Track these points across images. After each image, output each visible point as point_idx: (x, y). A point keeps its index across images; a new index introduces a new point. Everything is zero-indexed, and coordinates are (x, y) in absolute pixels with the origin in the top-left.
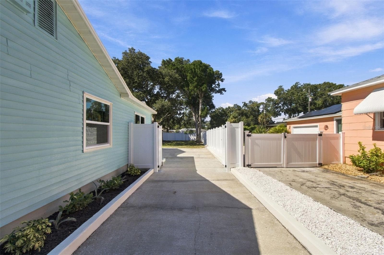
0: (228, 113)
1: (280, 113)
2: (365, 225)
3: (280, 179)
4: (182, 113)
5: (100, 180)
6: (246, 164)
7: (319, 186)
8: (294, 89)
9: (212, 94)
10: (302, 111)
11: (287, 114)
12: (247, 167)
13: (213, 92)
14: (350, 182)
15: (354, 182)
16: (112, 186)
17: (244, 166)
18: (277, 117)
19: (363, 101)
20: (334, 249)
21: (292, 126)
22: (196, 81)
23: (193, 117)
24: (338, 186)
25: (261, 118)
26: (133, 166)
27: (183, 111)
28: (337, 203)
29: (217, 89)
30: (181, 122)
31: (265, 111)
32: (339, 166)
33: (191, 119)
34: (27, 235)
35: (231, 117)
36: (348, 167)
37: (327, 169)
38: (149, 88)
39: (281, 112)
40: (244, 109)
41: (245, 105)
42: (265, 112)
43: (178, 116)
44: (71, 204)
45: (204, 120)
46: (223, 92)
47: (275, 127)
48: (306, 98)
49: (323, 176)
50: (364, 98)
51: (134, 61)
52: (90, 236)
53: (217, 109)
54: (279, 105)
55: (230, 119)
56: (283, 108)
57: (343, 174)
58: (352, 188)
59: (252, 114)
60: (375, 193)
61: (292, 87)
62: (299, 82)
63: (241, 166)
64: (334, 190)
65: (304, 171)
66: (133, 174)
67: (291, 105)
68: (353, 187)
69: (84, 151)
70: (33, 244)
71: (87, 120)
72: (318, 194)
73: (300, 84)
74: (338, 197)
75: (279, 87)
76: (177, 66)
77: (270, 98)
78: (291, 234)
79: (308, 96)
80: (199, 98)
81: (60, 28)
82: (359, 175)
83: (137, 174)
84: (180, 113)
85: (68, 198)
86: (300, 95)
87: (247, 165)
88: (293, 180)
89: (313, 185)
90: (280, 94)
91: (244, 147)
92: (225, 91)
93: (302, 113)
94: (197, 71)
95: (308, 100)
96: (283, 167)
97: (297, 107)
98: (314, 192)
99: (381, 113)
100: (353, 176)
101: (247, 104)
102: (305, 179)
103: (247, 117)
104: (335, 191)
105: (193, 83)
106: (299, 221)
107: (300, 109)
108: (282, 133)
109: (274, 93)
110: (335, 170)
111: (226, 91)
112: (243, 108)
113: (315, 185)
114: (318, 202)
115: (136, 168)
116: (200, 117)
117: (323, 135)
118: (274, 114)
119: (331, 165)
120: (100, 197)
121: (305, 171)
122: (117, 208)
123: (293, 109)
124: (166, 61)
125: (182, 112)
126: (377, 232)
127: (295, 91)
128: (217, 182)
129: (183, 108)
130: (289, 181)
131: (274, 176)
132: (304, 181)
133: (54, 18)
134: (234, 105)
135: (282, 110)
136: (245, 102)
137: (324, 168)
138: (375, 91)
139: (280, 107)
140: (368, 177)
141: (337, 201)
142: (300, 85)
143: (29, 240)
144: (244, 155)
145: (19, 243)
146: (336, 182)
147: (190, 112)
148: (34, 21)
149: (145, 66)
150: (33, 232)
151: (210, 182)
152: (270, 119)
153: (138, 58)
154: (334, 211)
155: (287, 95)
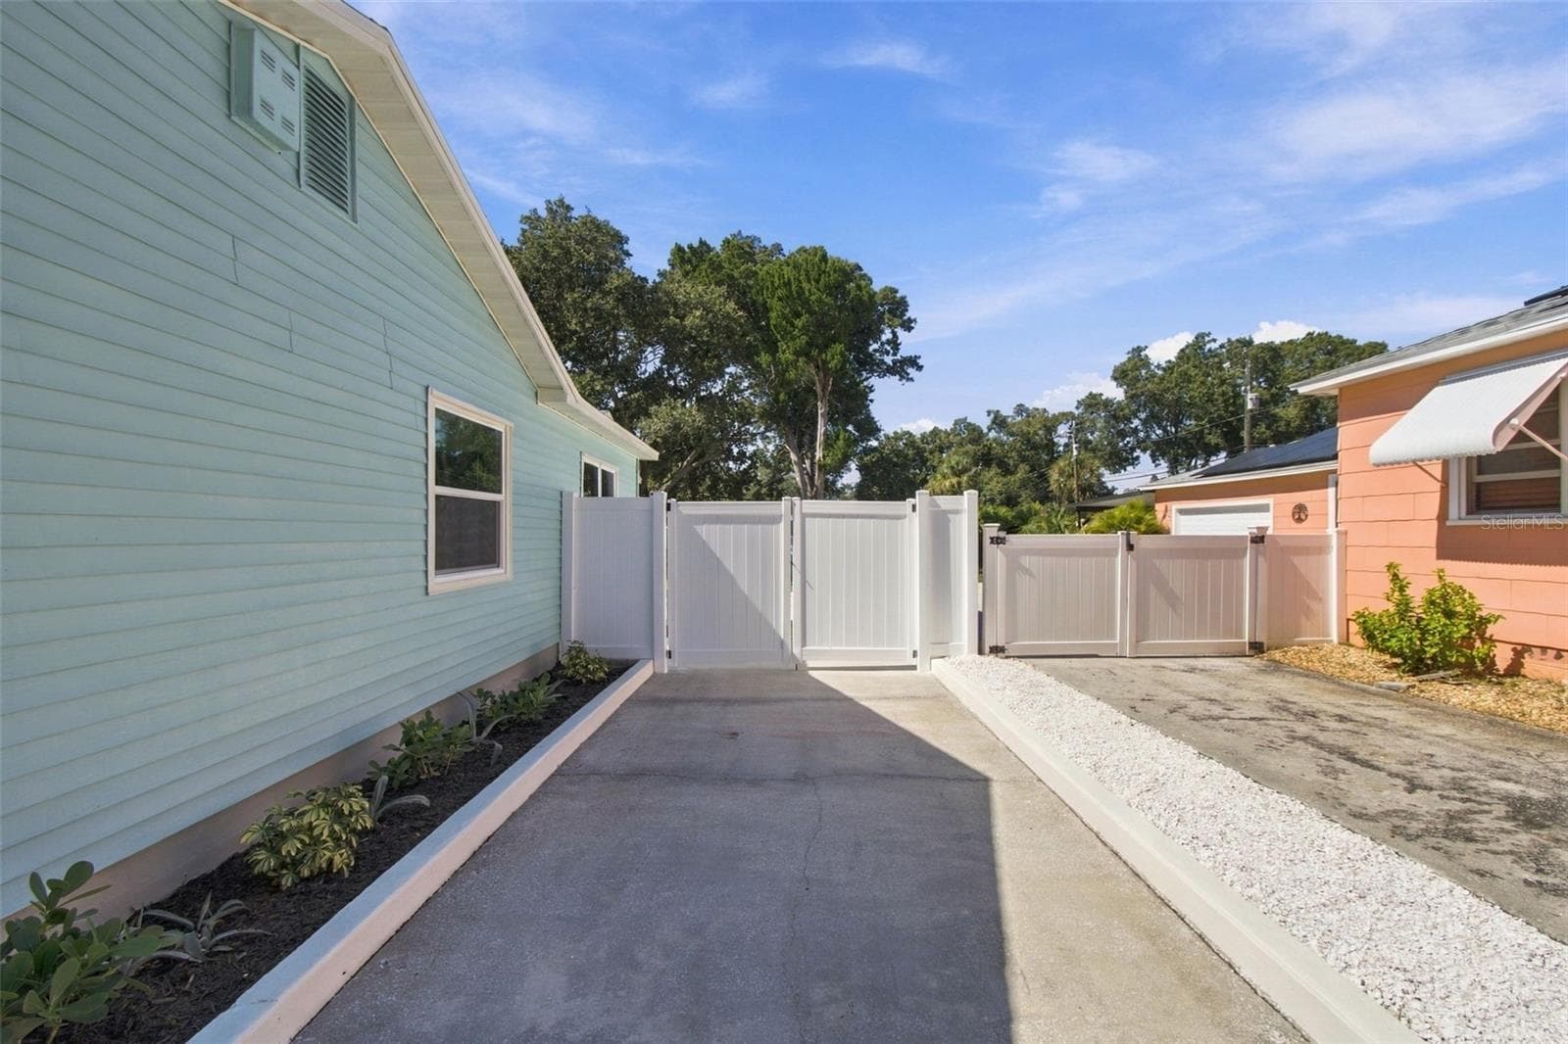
0: (931, 453)
1: (1135, 454)
2: (1334, 817)
3: (1103, 693)
4: (748, 454)
5: (480, 691)
6: (988, 643)
7: (1231, 714)
8: (1188, 359)
9: (867, 379)
10: (1224, 449)
11: (1163, 459)
12: (992, 656)
13: (872, 371)
14: (1343, 703)
15: (1356, 702)
16: (520, 711)
17: (981, 652)
18: (1123, 471)
19: (1406, 416)
20: (1217, 870)
21: (1175, 506)
22: (805, 329)
23: (791, 470)
24: (1296, 715)
25: (1062, 473)
26: (581, 650)
27: (755, 448)
28: (1273, 762)
29: (888, 360)
30: (744, 491)
31: (1075, 446)
32: (1322, 653)
33: (785, 477)
34: (311, 827)
35: (944, 468)
36: (1353, 656)
37: (1279, 662)
38: (620, 357)
39: (1138, 453)
40: (995, 440)
41: (999, 422)
42: (1075, 453)
43: (731, 464)
44: (405, 757)
45: (834, 482)
46: (911, 371)
47: (1112, 510)
48: (1237, 395)
49: (1257, 685)
50: (1410, 407)
51: (567, 252)
52: (480, 847)
53: (887, 437)
54: (1132, 423)
55: (939, 477)
56: (1148, 437)
57: (1330, 679)
58: (1342, 719)
59: (1024, 459)
60: (1415, 733)
61: (1182, 351)
62: (1210, 333)
63: (970, 652)
64: (1276, 727)
65: (1192, 670)
66: (583, 675)
67: (1177, 423)
68: (1346, 718)
69: (429, 591)
70: (328, 854)
71: (437, 484)
72: (1220, 737)
73: (1214, 340)
74: (1282, 746)
75: (1130, 350)
76: (732, 270)
77: (1096, 395)
78: (1106, 845)
79: (1243, 388)
80: (815, 394)
81: (367, 184)
82: (1380, 683)
83: (596, 678)
84: (742, 454)
85: (397, 738)
86: (1212, 384)
87: (991, 648)
88: (1147, 695)
89: (1210, 710)
90: (1137, 379)
91: (981, 584)
92: (920, 368)
93: (1223, 454)
94: (809, 290)
95: (1243, 406)
96: (1120, 657)
97: (1202, 432)
98: (1207, 732)
99: (1469, 459)
100: (1363, 683)
101: (1005, 418)
102: (1189, 694)
103: (1007, 470)
104: (1281, 728)
105: (793, 338)
106: (1134, 807)
107: (1213, 439)
108: (1119, 533)
109: (1111, 374)
110: (1305, 664)
111: (922, 367)
112: (992, 434)
113: (1217, 710)
114: (1211, 758)
115: (592, 655)
116: (820, 470)
117: (1266, 540)
118: (1110, 458)
119: (1296, 648)
120: (488, 742)
121: (1195, 669)
122: (546, 778)
123: (1185, 440)
124: (687, 250)
125: (750, 449)
126: (1364, 832)
127: (1195, 367)
128: (884, 703)
129: (754, 435)
130: (1132, 699)
131: (1081, 685)
132: (1183, 699)
133: (348, 153)
134: (956, 423)
135: (1142, 445)
136: (998, 411)
137: (1268, 660)
138: (1446, 383)
139: (1135, 431)
140: (1413, 687)
141: (1275, 757)
142: (1214, 346)
143: (316, 841)
144: (981, 615)
145: (291, 848)
146: (1294, 703)
147: (779, 449)
148: (298, 172)
149: (608, 270)
150: (324, 819)
151: (857, 705)
152: (1094, 480)
153: (581, 241)
154: (1255, 782)
155: (1161, 383)
